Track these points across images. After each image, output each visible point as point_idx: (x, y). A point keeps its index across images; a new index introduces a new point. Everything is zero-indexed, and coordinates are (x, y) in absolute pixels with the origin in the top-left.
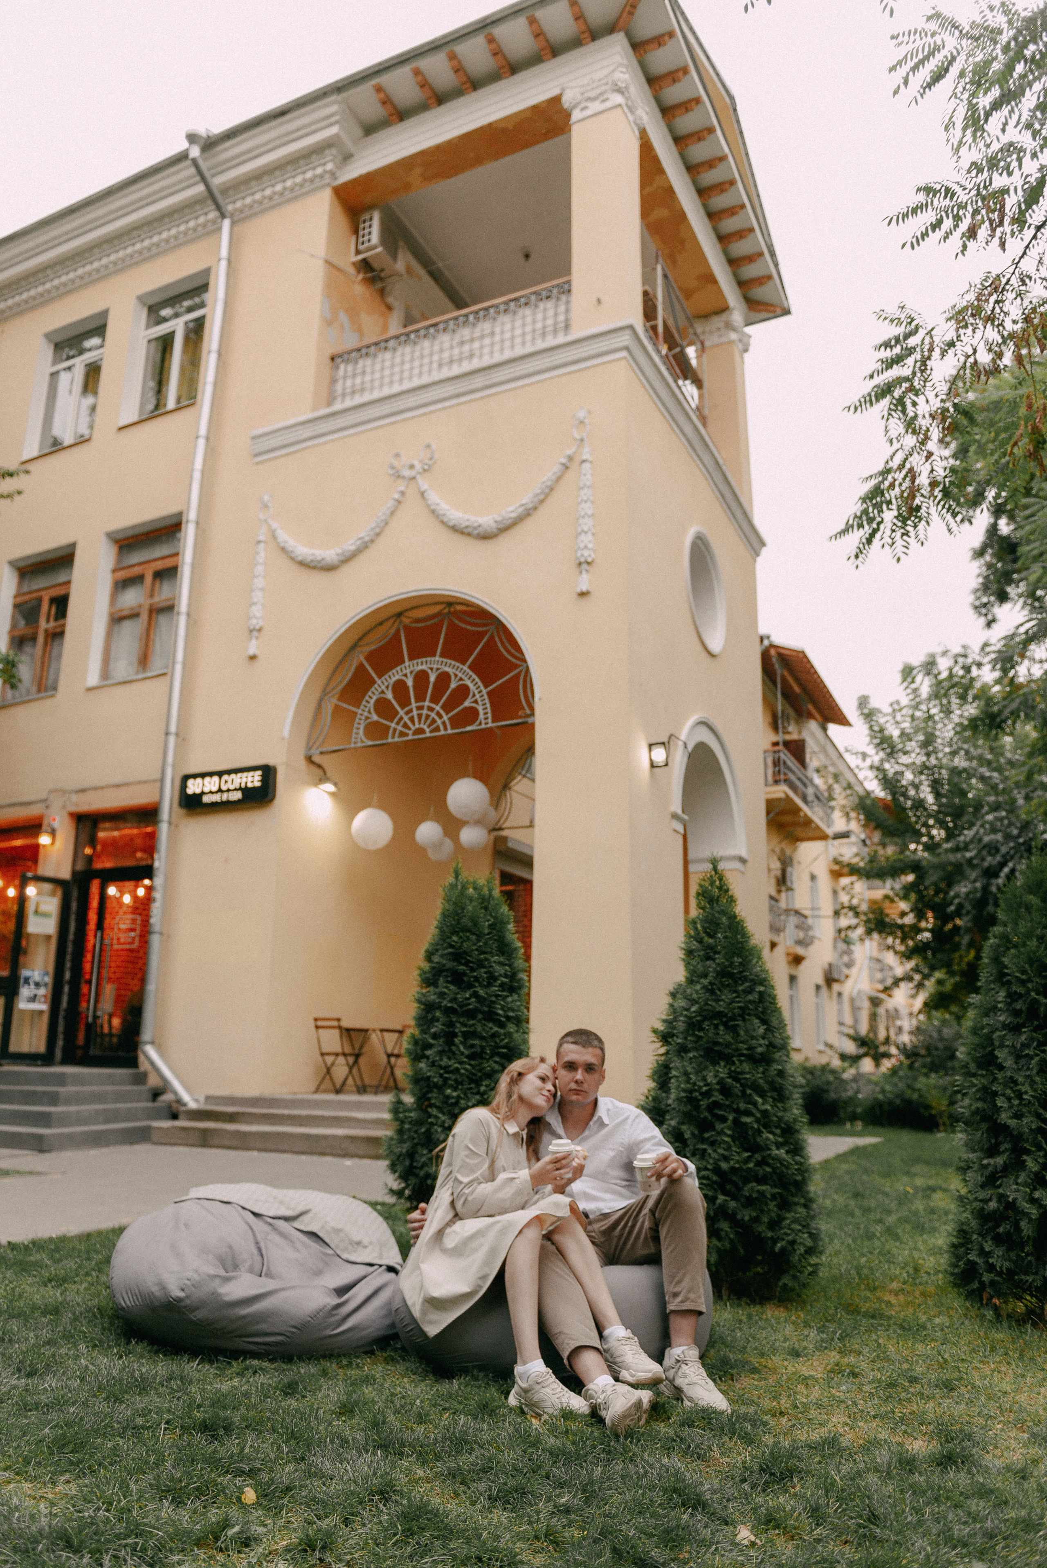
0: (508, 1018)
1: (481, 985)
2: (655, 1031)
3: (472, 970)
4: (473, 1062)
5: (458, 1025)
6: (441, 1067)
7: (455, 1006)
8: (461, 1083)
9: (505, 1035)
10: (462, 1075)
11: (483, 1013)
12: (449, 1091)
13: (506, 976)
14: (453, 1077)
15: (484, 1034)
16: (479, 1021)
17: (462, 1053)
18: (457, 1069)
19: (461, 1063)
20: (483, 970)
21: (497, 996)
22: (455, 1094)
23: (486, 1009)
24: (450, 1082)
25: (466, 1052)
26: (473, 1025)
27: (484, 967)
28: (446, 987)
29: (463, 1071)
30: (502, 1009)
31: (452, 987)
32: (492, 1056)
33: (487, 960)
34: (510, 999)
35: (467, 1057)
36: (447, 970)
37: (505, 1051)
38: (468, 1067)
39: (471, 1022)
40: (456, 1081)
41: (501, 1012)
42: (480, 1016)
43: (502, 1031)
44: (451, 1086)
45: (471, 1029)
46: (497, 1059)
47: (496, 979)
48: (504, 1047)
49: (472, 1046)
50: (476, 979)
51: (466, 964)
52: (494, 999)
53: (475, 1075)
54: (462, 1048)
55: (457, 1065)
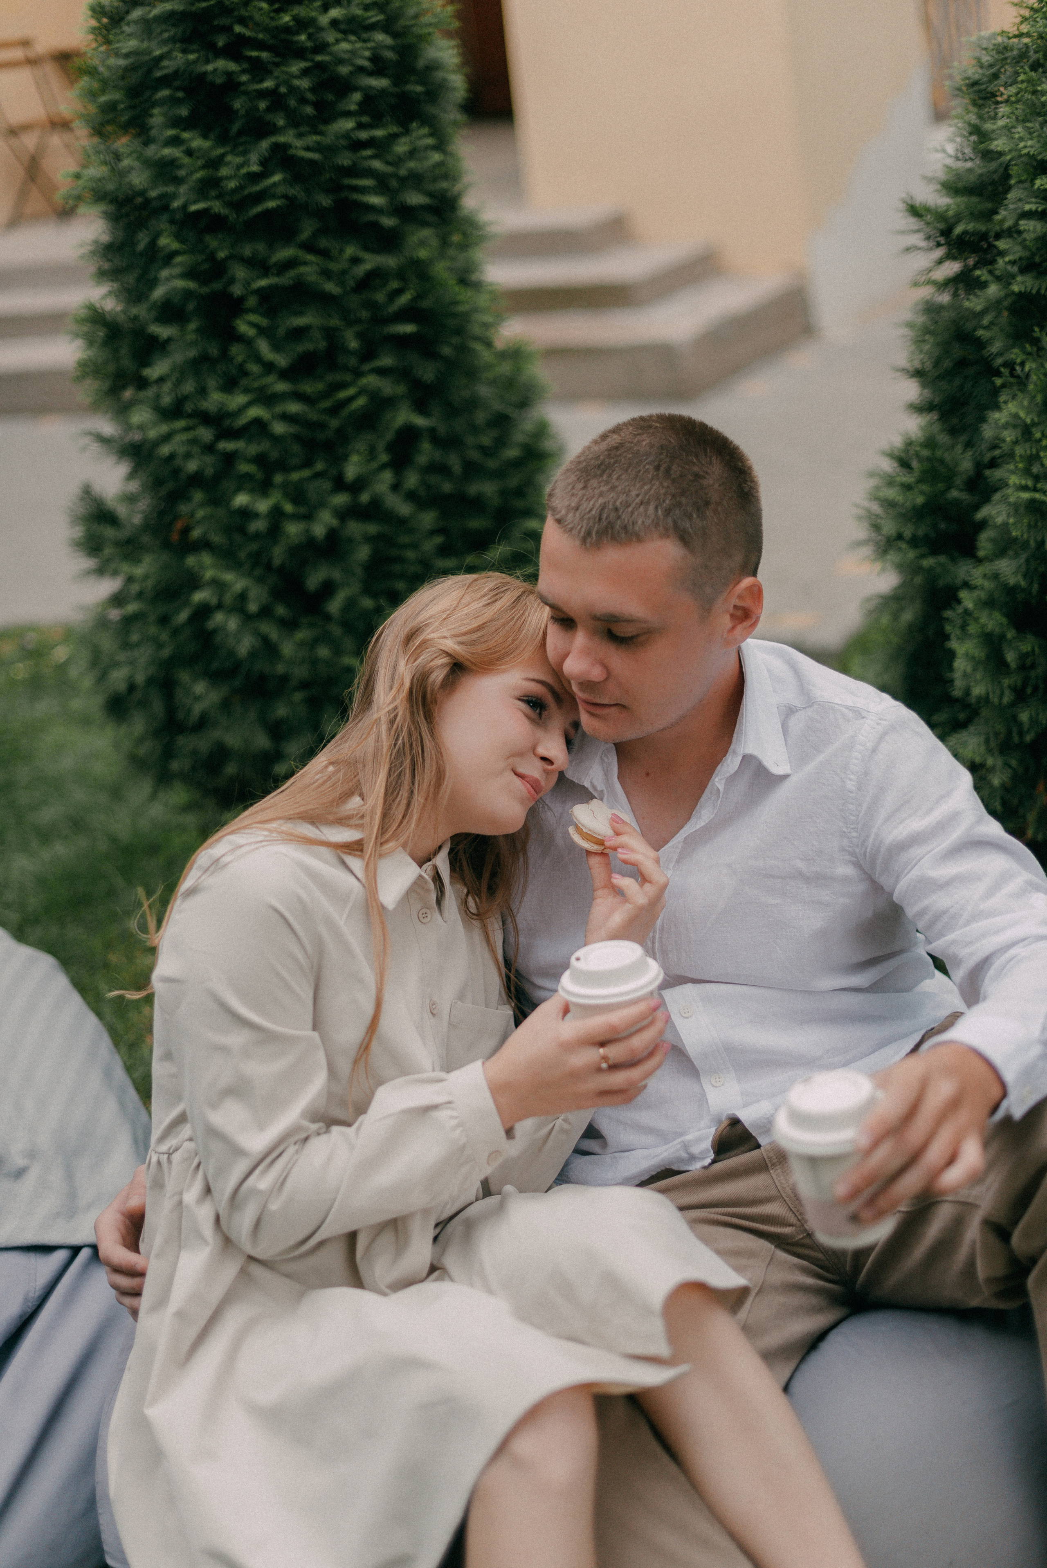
0: (405, 213)
1: (295, 121)
2: (915, 211)
3: (258, 69)
4: (309, 387)
5: (240, 272)
6: (206, 418)
7: (217, 207)
8: (283, 466)
9: (401, 274)
10: (276, 440)
11: (320, 213)
12: (241, 500)
13: (378, 66)
14: (253, 449)
15: (331, 287)
16: (309, 247)
17: (269, 367)
18: (259, 427)
19: (267, 399)
20: (296, 67)
21: (357, 146)
22: (263, 506)
23: (325, 201)
24: (244, 468)
25: (282, 360)
26: (290, 264)
27: (300, 53)
28: (175, 141)
29: (279, 428)
30: (383, 184)
31: (197, 142)
32: (368, 354)
33: (302, 24)
34: (401, 147)
35: (285, 374)
36: (166, 81)
37: (409, 328)
38: (294, 408)
39: (285, 253)
40: (260, 460)
41: (376, 200)
42: (307, 229)
43: (390, 261)
44: (244, 482)
45: (285, 280)
46: (386, 361)
47: (344, 87)
48: (405, 315)
49: (299, 333)
50: (276, 99)
51: (233, 51)
52: (345, 159)
53: (322, 426)
54: (264, 347)
55: (255, 412)
